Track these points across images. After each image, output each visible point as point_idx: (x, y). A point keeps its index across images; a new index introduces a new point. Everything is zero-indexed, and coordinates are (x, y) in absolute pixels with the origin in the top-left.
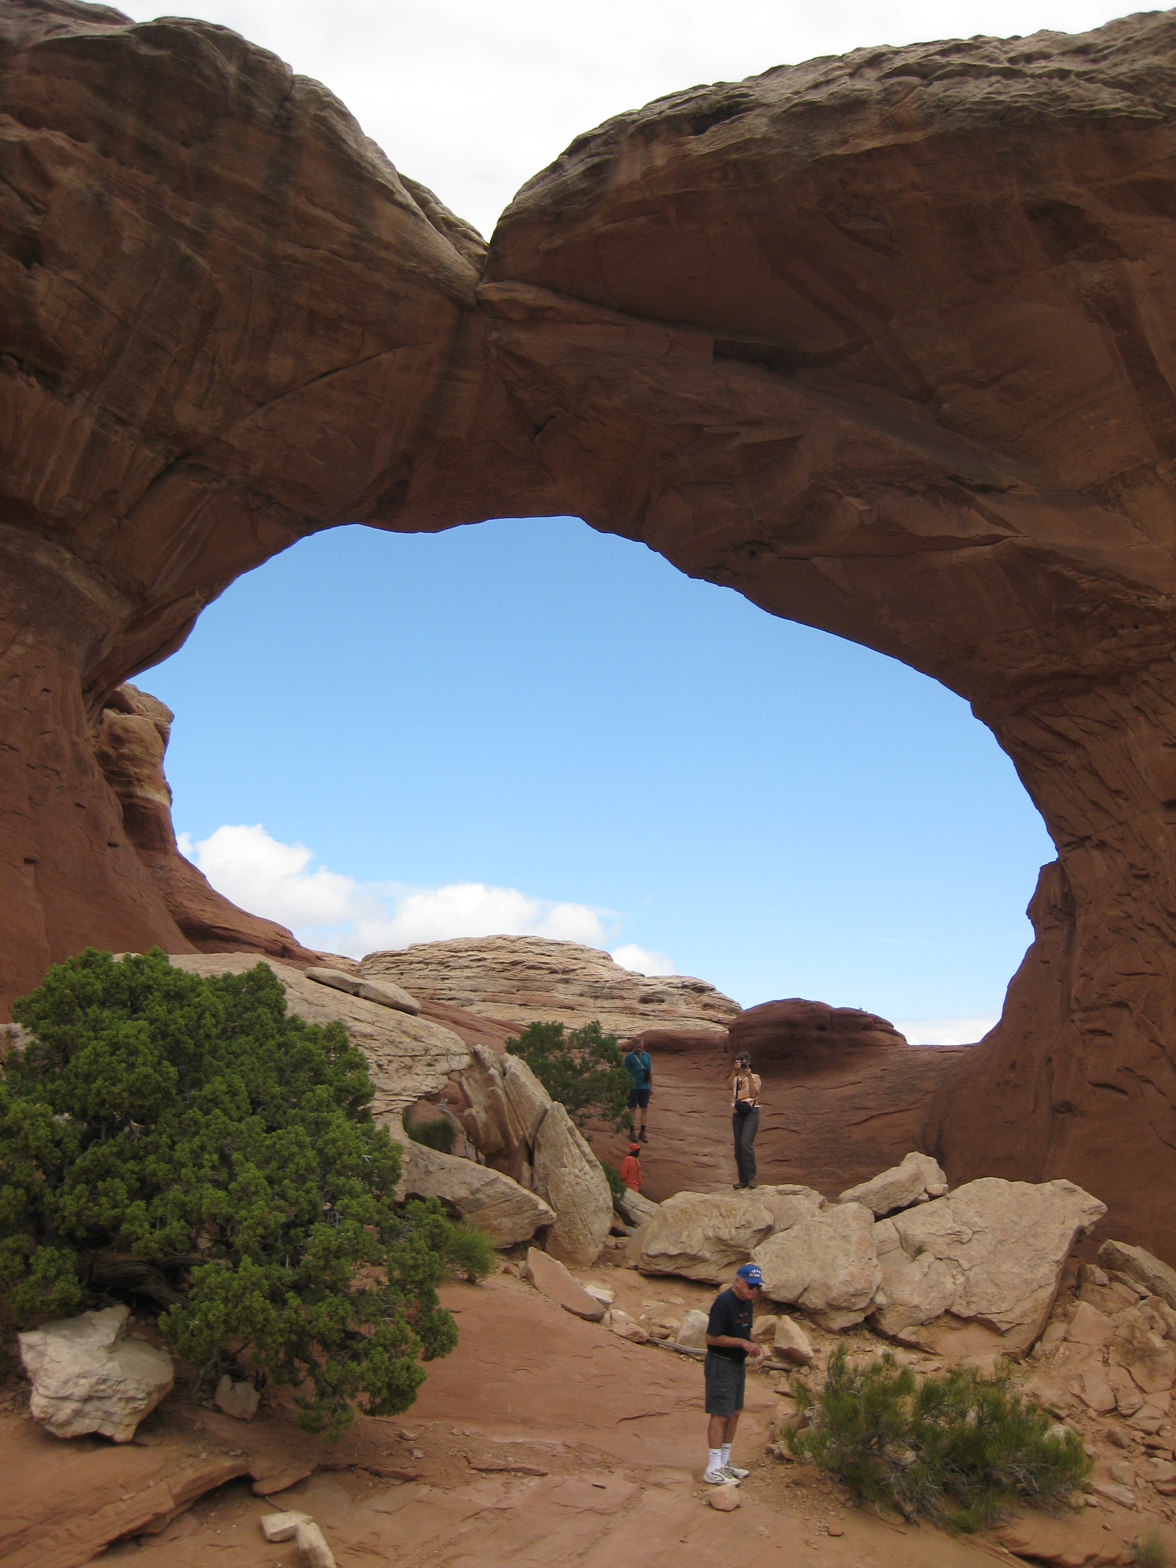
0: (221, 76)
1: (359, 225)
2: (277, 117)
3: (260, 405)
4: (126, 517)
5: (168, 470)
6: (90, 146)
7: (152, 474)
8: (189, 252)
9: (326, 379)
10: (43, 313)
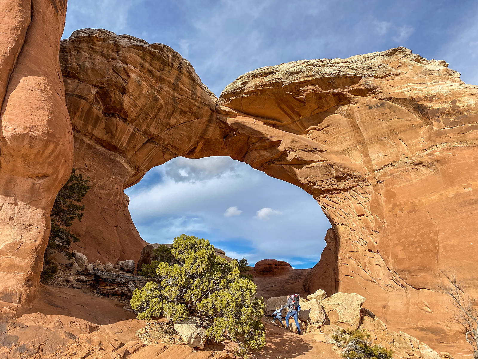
0: (168, 57)
1: (193, 92)
2: (179, 67)
3: (168, 129)
4: (137, 151)
5: (147, 142)
6: (138, 69)
7: (143, 142)
8: (157, 94)
9: (182, 124)
10: (124, 104)
